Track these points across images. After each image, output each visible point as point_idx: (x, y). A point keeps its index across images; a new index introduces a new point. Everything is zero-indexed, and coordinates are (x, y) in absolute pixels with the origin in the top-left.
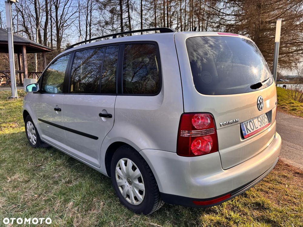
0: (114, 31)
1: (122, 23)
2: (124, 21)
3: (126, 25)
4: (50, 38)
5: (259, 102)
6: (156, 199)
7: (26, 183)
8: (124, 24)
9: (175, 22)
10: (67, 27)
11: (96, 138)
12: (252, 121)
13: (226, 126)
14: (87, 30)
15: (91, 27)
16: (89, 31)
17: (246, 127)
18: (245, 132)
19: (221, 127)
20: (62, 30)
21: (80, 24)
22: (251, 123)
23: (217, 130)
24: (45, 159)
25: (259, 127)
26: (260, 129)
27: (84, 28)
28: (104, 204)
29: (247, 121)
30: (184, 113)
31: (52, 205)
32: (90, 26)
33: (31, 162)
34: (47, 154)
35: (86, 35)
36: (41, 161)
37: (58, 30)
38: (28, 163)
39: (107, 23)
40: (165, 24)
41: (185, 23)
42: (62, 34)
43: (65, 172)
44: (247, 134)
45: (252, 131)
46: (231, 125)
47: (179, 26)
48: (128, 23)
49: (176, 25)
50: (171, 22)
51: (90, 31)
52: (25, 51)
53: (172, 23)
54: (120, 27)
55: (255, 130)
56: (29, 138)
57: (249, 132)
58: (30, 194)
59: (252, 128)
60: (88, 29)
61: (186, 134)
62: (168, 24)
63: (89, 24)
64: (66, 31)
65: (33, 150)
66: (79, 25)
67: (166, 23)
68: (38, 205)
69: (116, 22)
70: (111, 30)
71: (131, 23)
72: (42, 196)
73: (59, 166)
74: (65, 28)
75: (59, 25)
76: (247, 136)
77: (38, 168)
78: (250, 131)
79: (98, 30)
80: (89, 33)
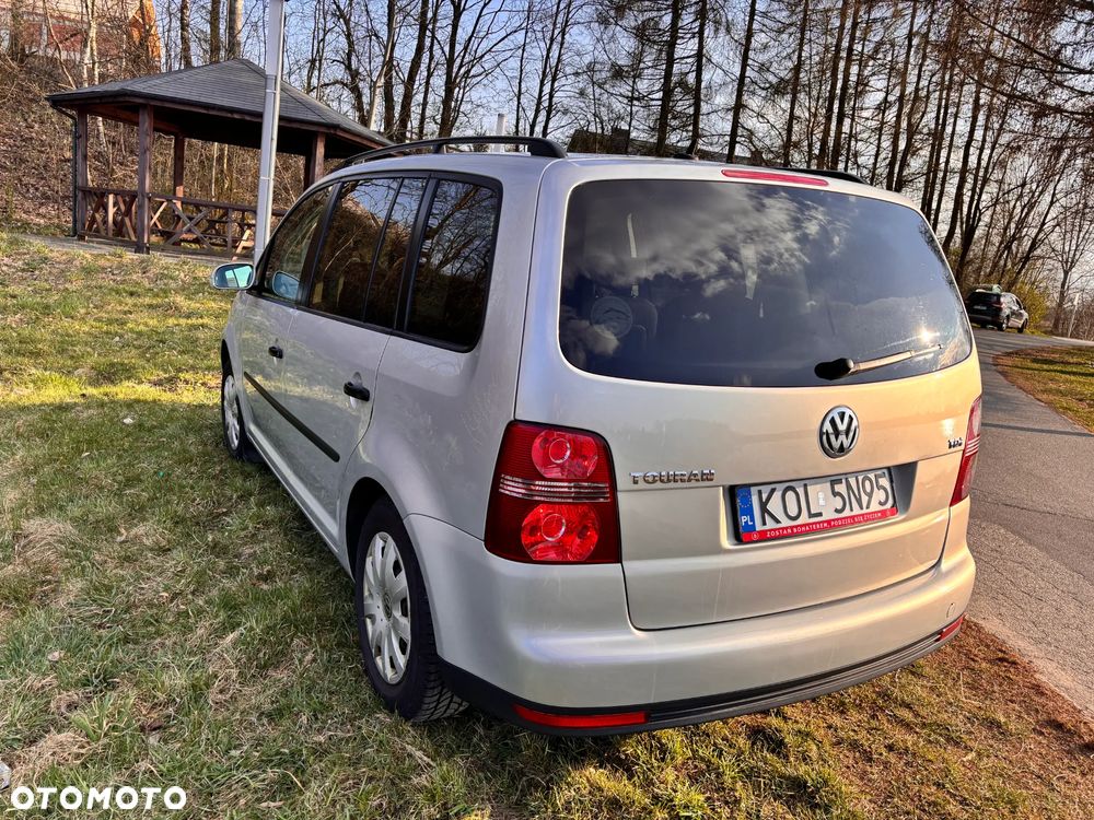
0: (635, 102)
1: (668, 74)
2: (676, 68)
3: (682, 84)
4: (419, 110)
5: (828, 427)
6: (432, 678)
7: (159, 555)
8: (674, 79)
9: (878, 83)
10: (479, 78)
11: (335, 457)
12: (801, 491)
13: (658, 485)
14: (541, 91)
15: (556, 84)
16: (547, 96)
17: (763, 506)
18: (752, 519)
19: (636, 487)
20: (464, 88)
21: (521, 71)
22: (790, 495)
23: (619, 494)
24: (242, 496)
25: (829, 515)
26: (829, 522)
27: (532, 84)
28: (314, 660)
29: (773, 486)
30: (516, 420)
31: (188, 629)
32: (554, 80)
33: (203, 499)
34: (253, 484)
35: (537, 111)
36: (230, 499)
37: (450, 86)
38: (195, 500)
39: (618, 73)
40: (834, 86)
41: (917, 90)
42: (462, 100)
43: (271, 546)
44: (759, 527)
45: (785, 523)
46: (679, 484)
47: (891, 98)
48: (691, 79)
49: (881, 96)
50: (862, 82)
51: (551, 97)
52: (320, 151)
53: (866, 85)
54: (658, 91)
55: (804, 519)
56: (225, 426)
57: (770, 524)
58: (155, 587)
59: (793, 511)
60: (547, 89)
61: (514, 488)
62: (845, 88)
63: (551, 73)
64: (475, 94)
65: (226, 465)
66: (517, 74)
67: (839, 85)
68: (156, 621)
69: (650, 71)
70: (627, 97)
71: (706, 76)
72: (179, 601)
73: (267, 525)
74: (475, 80)
75: (455, 70)
76: (755, 537)
77: (214, 520)
78: (778, 521)
79: (582, 93)
80: (546, 104)
